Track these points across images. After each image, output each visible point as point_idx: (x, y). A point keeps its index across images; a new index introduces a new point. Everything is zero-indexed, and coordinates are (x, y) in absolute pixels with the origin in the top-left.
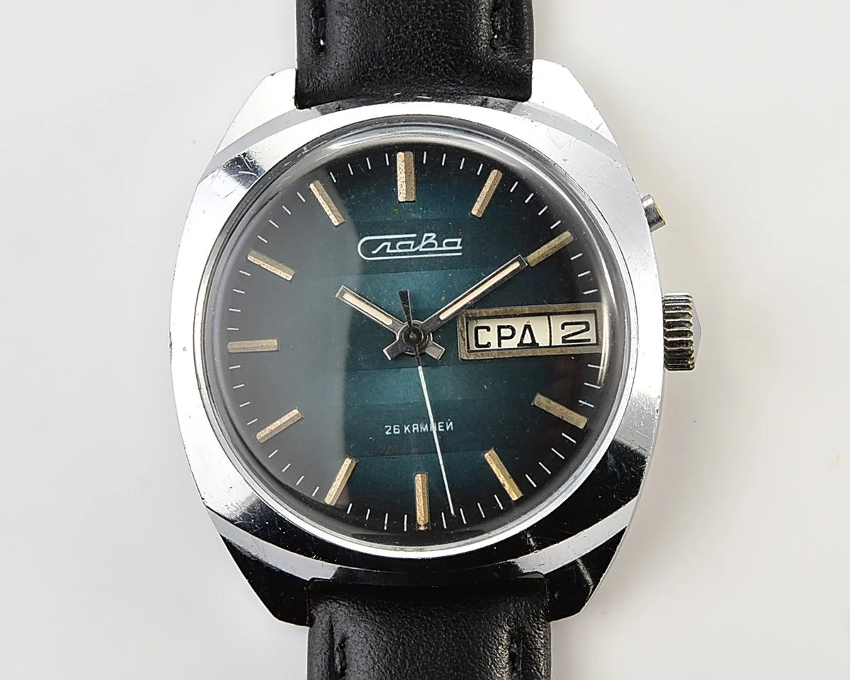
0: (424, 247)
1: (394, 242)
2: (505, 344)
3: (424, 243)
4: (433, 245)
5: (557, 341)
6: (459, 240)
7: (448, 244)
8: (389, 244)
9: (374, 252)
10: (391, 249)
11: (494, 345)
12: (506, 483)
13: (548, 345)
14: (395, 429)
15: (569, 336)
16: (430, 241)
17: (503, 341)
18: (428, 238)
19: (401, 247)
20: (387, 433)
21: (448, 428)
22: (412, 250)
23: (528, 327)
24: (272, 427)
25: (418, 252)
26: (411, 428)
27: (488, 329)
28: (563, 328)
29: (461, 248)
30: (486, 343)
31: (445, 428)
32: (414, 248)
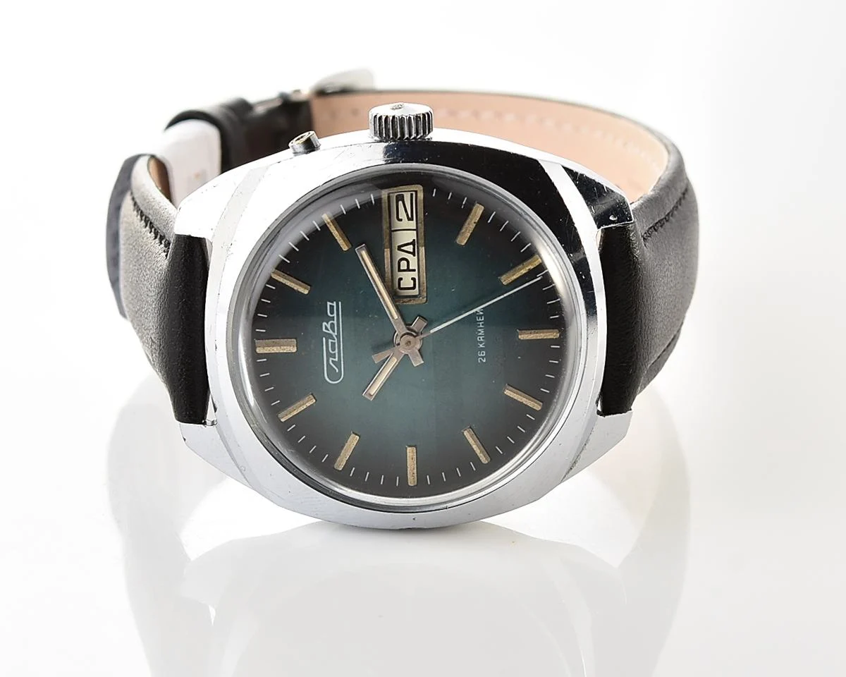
0: (334, 331)
1: (329, 355)
2: (413, 265)
3: (331, 332)
4: (332, 324)
5: (413, 224)
6: (329, 304)
7: (332, 313)
8: (331, 359)
9: (337, 371)
10: (335, 358)
11: (415, 275)
12: (527, 268)
13: (415, 232)
14: (481, 355)
15: (407, 215)
16: (329, 327)
17: (411, 268)
18: (326, 328)
19: (334, 350)
20: (484, 361)
21: (481, 313)
22: (336, 341)
23: (400, 248)
24: (478, 451)
25: (338, 336)
26: (481, 342)
27: (401, 279)
28: (401, 220)
29: (335, 303)
30: (412, 281)
31: (481, 316)
32: (334, 339)
